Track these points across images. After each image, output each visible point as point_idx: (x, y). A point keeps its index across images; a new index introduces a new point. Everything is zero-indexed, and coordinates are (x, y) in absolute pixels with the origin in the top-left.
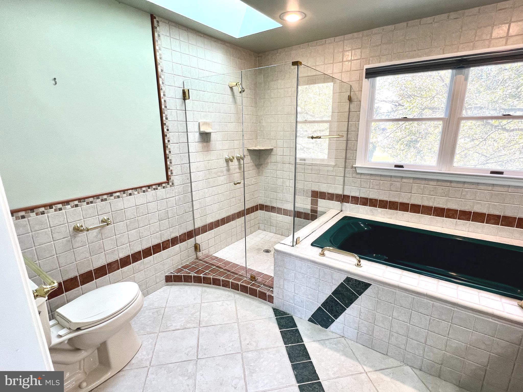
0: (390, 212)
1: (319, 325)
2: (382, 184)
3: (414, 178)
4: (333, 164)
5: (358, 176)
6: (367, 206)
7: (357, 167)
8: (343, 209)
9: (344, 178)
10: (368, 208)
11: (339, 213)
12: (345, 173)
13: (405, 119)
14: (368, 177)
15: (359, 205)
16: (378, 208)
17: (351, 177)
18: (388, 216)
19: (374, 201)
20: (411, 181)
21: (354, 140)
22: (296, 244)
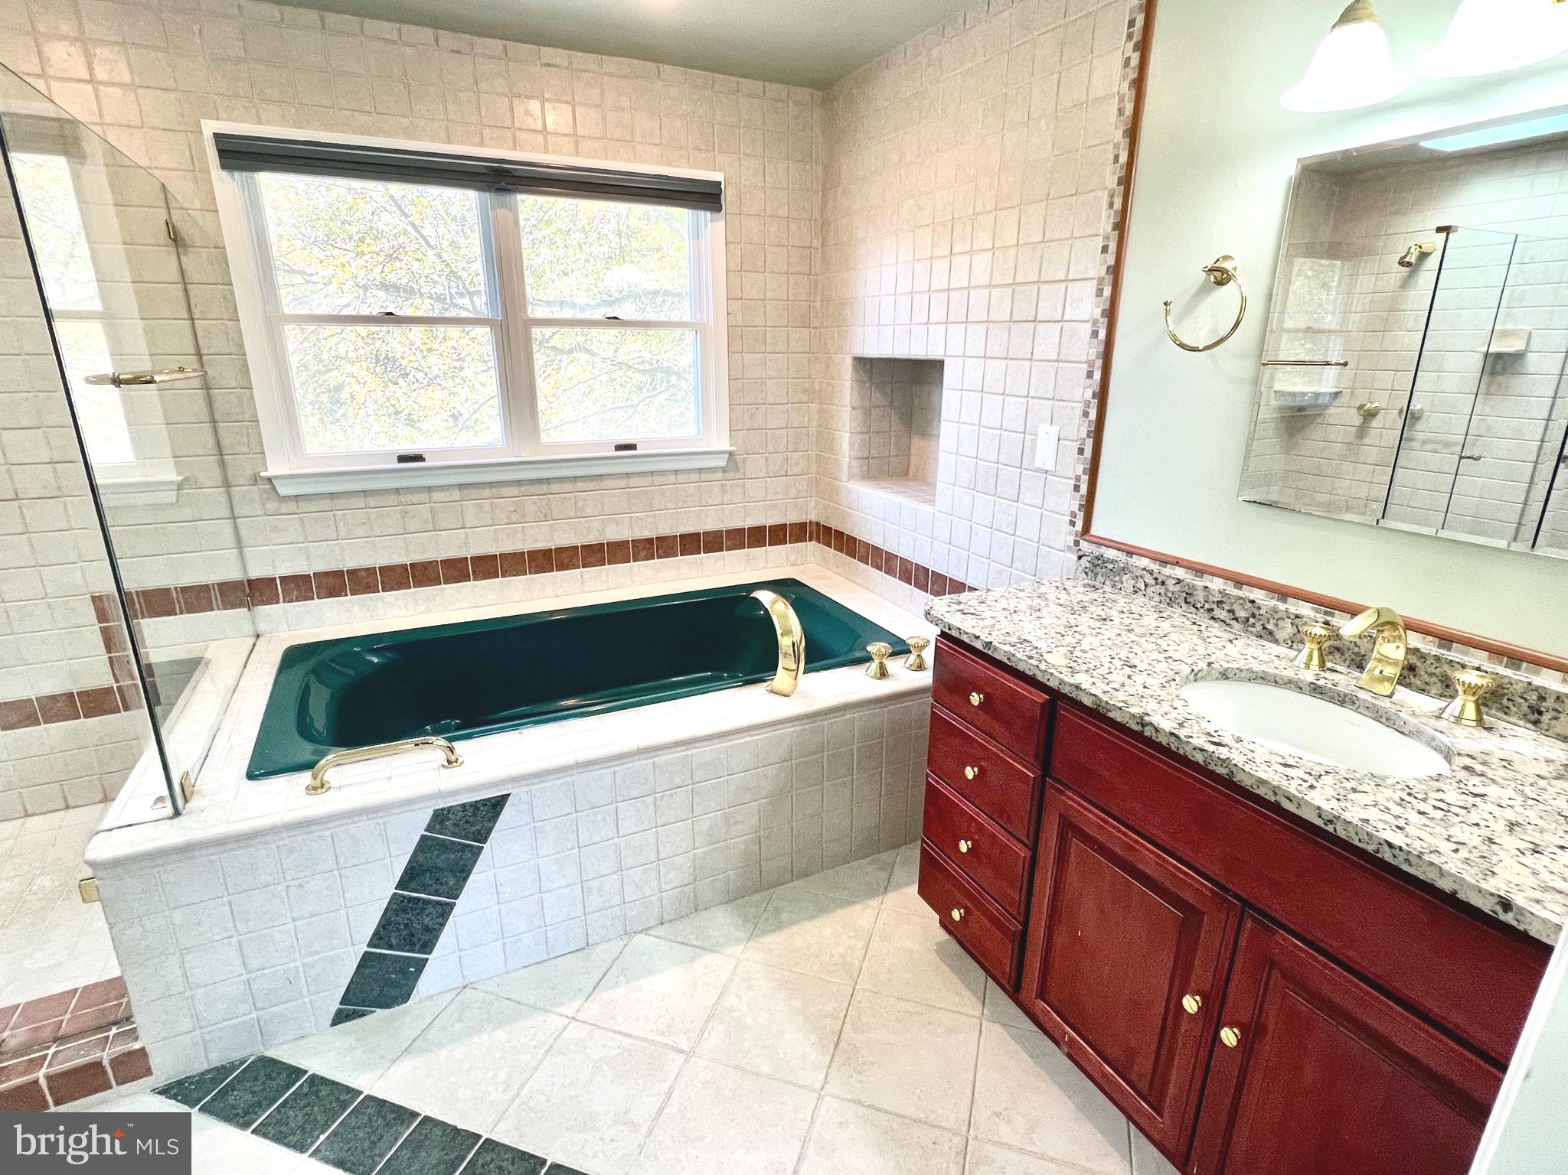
0: (423, 594)
1: (378, 1010)
2: (376, 518)
3: (462, 487)
4: (174, 477)
5: (291, 506)
6: (346, 595)
7: (277, 477)
8: (262, 627)
9: (235, 523)
10: (351, 601)
11: (254, 645)
12: (235, 503)
13: (389, 317)
14: (326, 504)
15: (316, 601)
16: (381, 593)
17: (260, 513)
18: (422, 608)
19: (364, 574)
20: (456, 494)
21: (233, 384)
22: (186, 800)
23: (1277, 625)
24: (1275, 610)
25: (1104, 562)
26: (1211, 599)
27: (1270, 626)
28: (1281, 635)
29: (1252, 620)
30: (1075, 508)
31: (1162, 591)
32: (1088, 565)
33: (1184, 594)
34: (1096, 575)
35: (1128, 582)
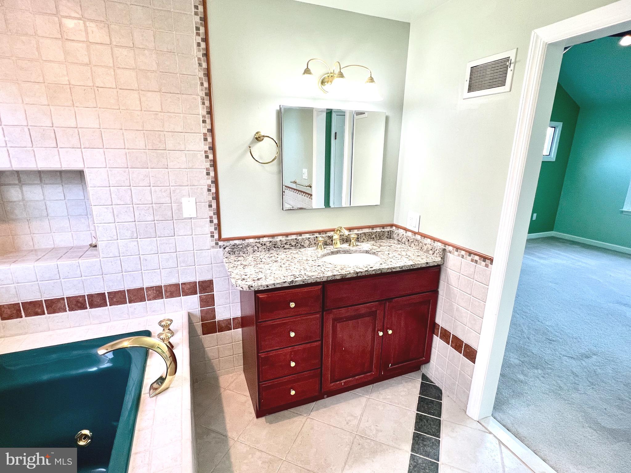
23: (304, 243)
24: (303, 239)
25: (237, 246)
26: (283, 243)
27: (302, 244)
28: (305, 245)
29: (297, 244)
30: (213, 230)
31: (265, 247)
32: (230, 250)
33: (274, 245)
34: (234, 252)
35: (250, 249)
